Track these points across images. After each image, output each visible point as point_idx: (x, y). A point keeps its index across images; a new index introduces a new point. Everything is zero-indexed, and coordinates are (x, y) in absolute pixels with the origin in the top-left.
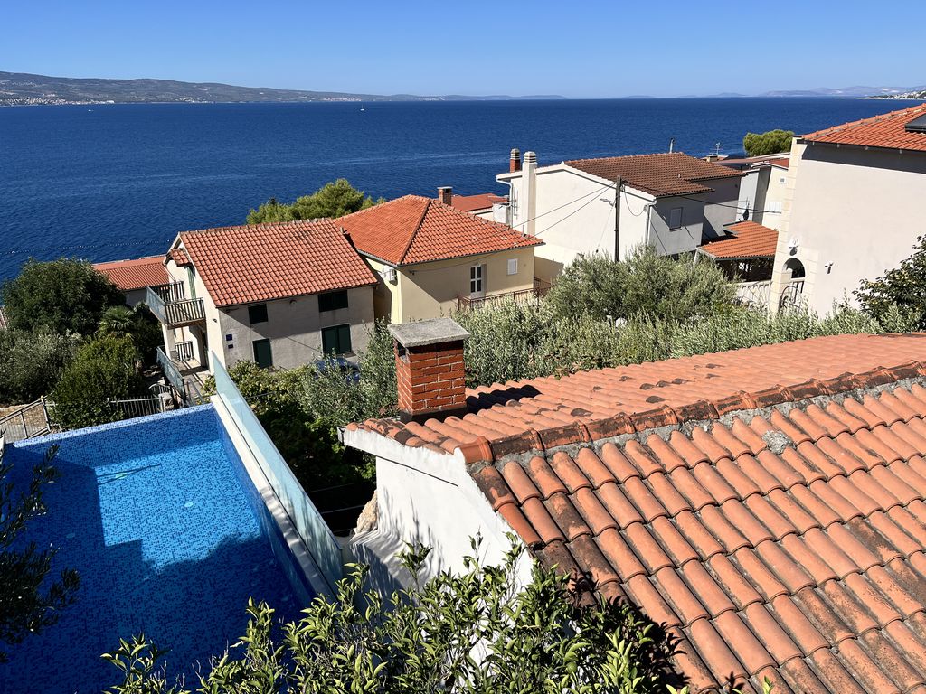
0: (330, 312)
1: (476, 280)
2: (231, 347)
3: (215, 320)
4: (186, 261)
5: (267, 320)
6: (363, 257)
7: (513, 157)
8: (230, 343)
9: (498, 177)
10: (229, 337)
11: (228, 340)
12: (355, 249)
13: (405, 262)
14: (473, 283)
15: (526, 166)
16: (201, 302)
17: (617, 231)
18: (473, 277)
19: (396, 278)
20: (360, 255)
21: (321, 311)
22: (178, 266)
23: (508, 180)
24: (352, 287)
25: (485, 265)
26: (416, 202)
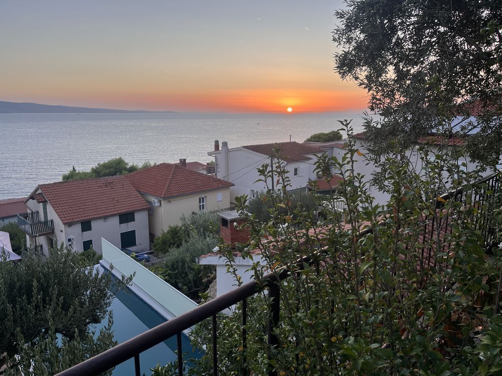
0: (125, 224)
1: (202, 204)
2: (70, 245)
3: (62, 231)
4: (44, 200)
5: (91, 230)
8: (70, 243)
11: (69, 241)
12: (138, 191)
13: (166, 196)
14: (200, 206)
16: (52, 221)
18: (200, 203)
19: (161, 204)
21: (120, 223)
24: (137, 211)
25: (206, 197)
26: (168, 166)
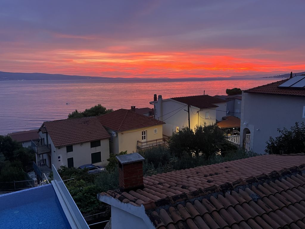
0: (95, 148)
1: (144, 135)
4: (46, 132)
5: (73, 151)
8: (59, 159)
13: (120, 130)
16: (50, 145)
17: (189, 119)
19: (117, 136)
21: (91, 147)
22: (43, 133)
24: (102, 139)
25: (146, 131)
26: (124, 111)
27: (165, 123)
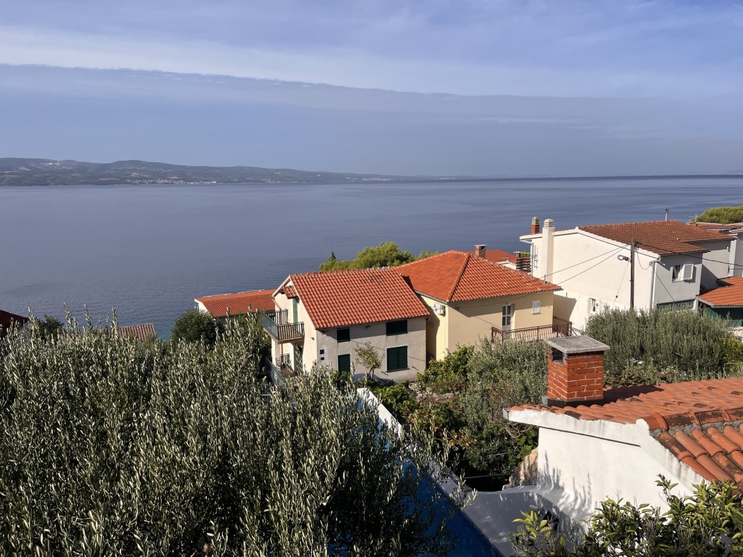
0: (394, 336)
1: (506, 316)
2: (323, 359)
3: (313, 339)
4: (294, 295)
5: (349, 340)
6: (419, 296)
7: (534, 223)
8: (322, 356)
9: (521, 238)
10: (322, 352)
12: (414, 290)
13: (453, 300)
14: (504, 318)
15: (545, 230)
16: (302, 324)
17: (632, 281)
18: (504, 314)
19: (445, 312)
20: (417, 294)
21: (387, 335)
22: (289, 298)
23: (530, 240)
24: (412, 318)
25: (513, 305)
26: (458, 256)
27: (560, 289)
